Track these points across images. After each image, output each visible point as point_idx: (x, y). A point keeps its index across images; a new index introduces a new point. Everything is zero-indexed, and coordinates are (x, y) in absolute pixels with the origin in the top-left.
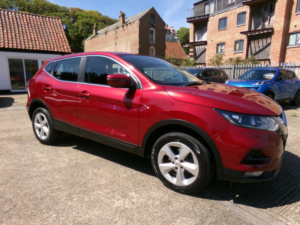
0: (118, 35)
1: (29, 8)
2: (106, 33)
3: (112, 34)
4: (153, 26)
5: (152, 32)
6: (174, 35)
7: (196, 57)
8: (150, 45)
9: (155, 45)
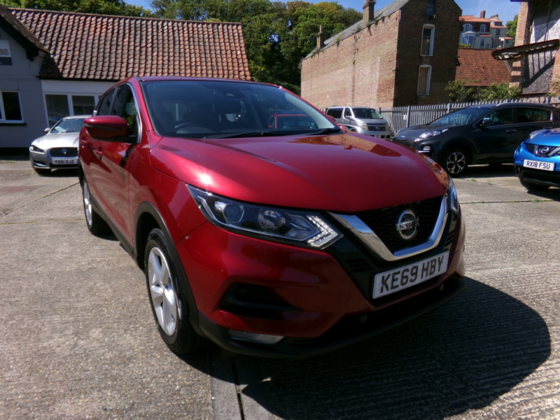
0: (359, 45)
1: (222, 12)
2: (338, 43)
3: (348, 43)
4: (430, 19)
5: (428, 32)
6: (498, 33)
7: (526, 80)
8: (421, 60)
9: (432, 61)
